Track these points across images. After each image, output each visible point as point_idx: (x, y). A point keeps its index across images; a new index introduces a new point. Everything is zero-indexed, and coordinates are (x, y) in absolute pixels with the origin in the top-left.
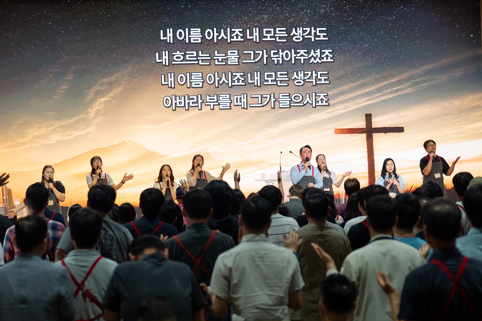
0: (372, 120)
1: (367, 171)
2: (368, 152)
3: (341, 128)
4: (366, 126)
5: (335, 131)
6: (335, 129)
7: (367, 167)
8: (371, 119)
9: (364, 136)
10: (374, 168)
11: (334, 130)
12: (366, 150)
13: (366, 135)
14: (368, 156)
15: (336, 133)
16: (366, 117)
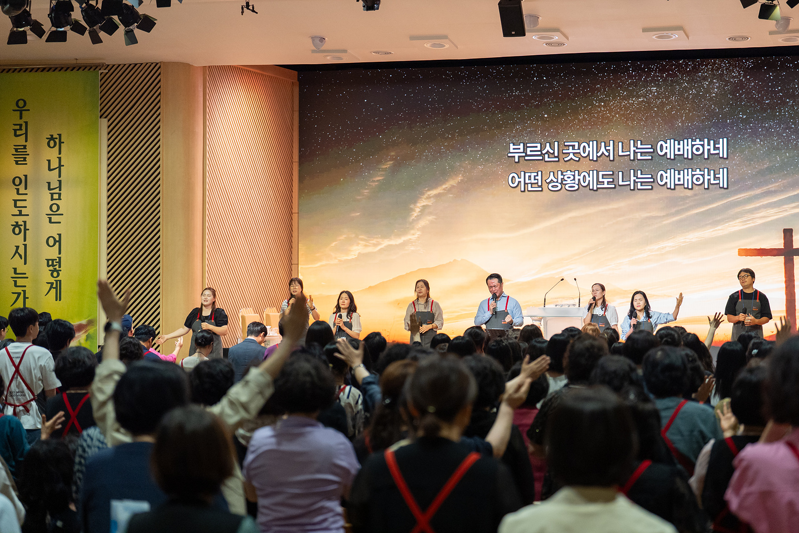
0: (793, 238)
1: (784, 308)
2: (786, 282)
3: (748, 248)
4: (784, 246)
5: (739, 252)
6: (739, 249)
7: (785, 303)
8: (792, 236)
9: (781, 259)
10: (795, 306)
11: (737, 251)
12: (784, 279)
13: (784, 258)
14: (786, 288)
15: (740, 254)
16: (784, 233)
